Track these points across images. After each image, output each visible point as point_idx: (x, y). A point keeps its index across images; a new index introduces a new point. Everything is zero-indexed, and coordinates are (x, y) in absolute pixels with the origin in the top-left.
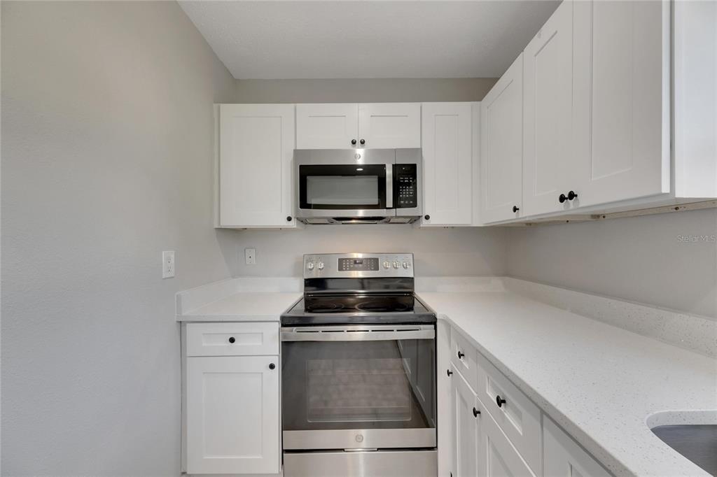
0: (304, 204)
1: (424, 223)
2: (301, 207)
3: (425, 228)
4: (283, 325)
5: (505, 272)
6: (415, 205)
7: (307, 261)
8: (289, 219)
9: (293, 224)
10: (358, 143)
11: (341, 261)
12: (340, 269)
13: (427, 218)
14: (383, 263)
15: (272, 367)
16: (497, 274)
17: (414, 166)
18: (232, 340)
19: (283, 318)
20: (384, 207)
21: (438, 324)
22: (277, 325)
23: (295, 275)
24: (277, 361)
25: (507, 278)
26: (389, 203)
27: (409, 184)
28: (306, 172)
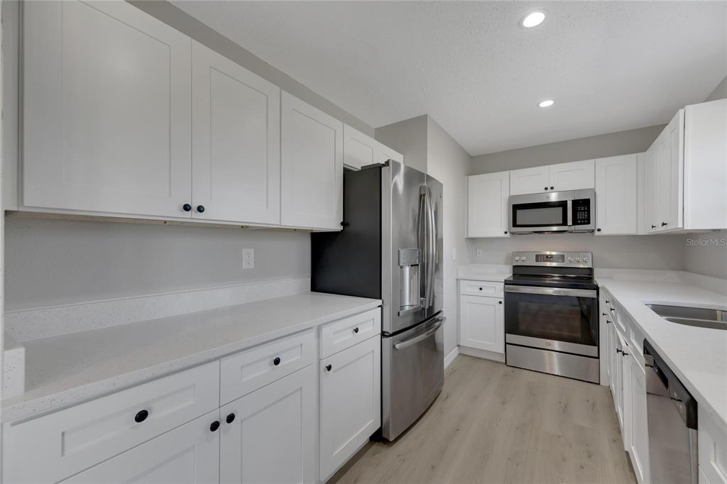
0: (515, 225)
1: (597, 233)
2: (513, 226)
3: (598, 236)
4: (506, 284)
6: (589, 223)
7: (515, 256)
8: (506, 233)
9: (508, 235)
10: (549, 189)
11: (537, 256)
12: (537, 261)
13: (599, 230)
14: (568, 258)
15: (500, 303)
17: (588, 201)
18: (481, 289)
19: (505, 281)
20: (566, 225)
21: (600, 289)
22: (503, 284)
23: (506, 263)
24: (503, 301)
26: (570, 222)
27: (584, 211)
28: (516, 208)
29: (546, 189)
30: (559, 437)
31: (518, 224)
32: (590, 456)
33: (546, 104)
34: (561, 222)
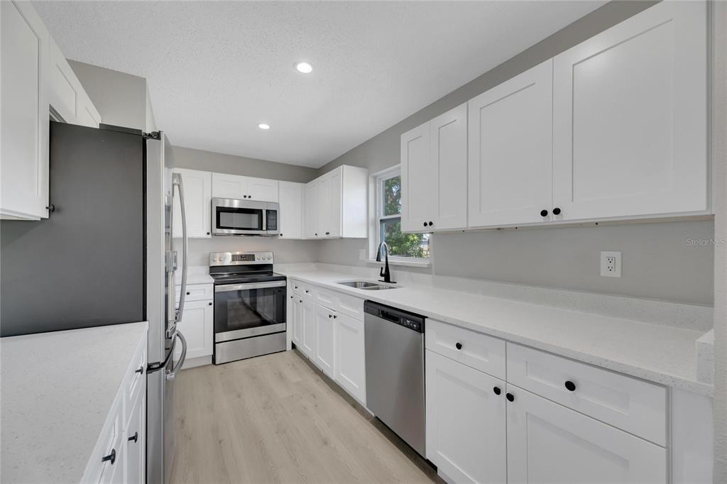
0: (218, 226)
1: (279, 237)
2: (216, 228)
3: (280, 240)
4: (215, 285)
5: (317, 261)
6: (276, 229)
7: (213, 257)
8: (208, 234)
9: (210, 236)
10: (247, 198)
11: (233, 256)
12: (232, 261)
13: (281, 235)
14: (257, 257)
15: (210, 304)
16: (314, 262)
17: (276, 211)
18: (188, 293)
20: (262, 229)
21: (288, 280)
22: (212, 285)
24: (212, 301)
25: (318, 264)
26: (264, 228)
27: (273, 219)
28: (220, 210)
29: (245, 197)
30: (292, 396)
31: (221, 225)
32: (314, 397)
33: (264, 126)
34: (257, 227)
